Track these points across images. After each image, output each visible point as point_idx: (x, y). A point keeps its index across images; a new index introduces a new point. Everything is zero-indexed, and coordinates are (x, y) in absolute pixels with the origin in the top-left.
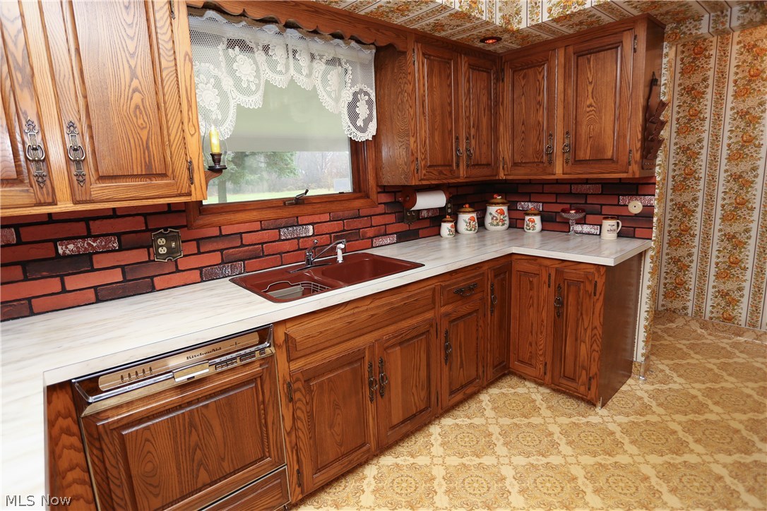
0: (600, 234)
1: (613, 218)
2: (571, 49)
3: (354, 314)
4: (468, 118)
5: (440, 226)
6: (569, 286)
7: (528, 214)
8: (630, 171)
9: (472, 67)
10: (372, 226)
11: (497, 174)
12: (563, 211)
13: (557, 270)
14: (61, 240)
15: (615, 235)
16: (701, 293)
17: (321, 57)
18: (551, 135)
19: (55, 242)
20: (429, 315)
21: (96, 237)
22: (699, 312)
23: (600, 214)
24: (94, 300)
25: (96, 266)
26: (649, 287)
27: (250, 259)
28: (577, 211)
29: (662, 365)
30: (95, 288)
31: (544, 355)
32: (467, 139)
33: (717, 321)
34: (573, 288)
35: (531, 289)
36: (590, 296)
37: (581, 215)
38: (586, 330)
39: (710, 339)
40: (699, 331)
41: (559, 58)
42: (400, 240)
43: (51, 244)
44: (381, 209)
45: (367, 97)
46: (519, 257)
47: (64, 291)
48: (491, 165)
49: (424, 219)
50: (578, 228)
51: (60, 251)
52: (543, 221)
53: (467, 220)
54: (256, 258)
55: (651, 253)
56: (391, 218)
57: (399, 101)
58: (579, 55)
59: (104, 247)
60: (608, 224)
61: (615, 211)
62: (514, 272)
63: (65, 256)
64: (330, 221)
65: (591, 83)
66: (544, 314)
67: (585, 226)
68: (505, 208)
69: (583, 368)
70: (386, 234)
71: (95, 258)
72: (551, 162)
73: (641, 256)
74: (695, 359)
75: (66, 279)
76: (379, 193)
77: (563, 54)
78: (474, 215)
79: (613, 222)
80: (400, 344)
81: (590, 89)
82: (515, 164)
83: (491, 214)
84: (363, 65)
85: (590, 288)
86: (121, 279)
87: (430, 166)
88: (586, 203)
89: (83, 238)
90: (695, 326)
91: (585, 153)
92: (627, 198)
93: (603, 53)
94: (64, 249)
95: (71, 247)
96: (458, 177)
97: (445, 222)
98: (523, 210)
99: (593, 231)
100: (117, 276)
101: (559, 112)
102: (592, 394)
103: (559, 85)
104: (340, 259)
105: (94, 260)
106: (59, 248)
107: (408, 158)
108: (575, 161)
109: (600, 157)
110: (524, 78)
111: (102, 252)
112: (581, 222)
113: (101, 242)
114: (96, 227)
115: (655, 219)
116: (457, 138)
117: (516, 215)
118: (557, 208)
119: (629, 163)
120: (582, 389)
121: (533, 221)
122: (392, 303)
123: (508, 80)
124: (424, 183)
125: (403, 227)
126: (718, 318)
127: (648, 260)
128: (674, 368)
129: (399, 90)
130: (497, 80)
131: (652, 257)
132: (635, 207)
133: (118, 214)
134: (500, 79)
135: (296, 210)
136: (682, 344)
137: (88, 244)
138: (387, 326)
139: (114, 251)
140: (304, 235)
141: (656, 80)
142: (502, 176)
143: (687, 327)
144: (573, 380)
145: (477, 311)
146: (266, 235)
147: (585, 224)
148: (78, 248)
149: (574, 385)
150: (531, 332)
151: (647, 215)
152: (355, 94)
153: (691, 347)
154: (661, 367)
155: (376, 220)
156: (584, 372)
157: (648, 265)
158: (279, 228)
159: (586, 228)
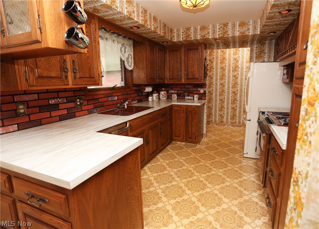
0: (193, 99)
1: (197, 94)
2: (186, 48)
3: (143, 119)
4: (158, 64)
5: (148, 98)
6: (189, 112)
7: (173, 94)
8: (202, 81)
9: (159, 49)
10: (131, 97)
11: (165, 82)
12: (184, 92)
13: (186, 108)
14: (51, 98)
15: (197, 99)
16: (215, 116)
17: (120, 43)
18: (181, 71)
19: (49, 99)
20: (156, 121)
21: (60, 98)
22: (215, 121)
23: (193, 93)
24: (59, 120)
25: (60, 108)
26: (206, 113)
27: (101, 107)
28: (187, 93)
29: (209, 134)
30: (59, 116)
31: (183, 133)
32: (158, 71)
33: (219, 123)
34: (190, 113)
35: (179, 114)
36: (195, 114)
37: (188, 94)
38: (194, 124)
39: (218, 128)
40: (216, 126)
41: (183, 50)
42: (138, 102)
43: (47, 100)
44: (134, 92)
45: (131, 56)
46: (175, 105)
47: (51, 117)
48: (164, 79)
49: (144, 95)
50: (187, 97)
51: (50, 103)
52: (177, 96)
53: (156, 96)
54: (102, 107)
55: (206, 103)
56: (136, 95)
57: (142, 58)
58: (188, 50)
59: (62, 102)
60: (196, 96)
61: (197, 92)
62: (173, 110)
63: (51, 104)
64: (121, 95)
65: (191, 58)
66: (183, 121)
67: (189, 97)
68: (166, 92)
69: (194, 134)
70: (134, 100)
71: (60, 105)
72: (181, 79)
73: (204, 104)
74: (216, 132)
75: (51, 112)
76: (133, 86)
77: (184, 49)
78: (158, 94)
79: (197, 95)
80: (151, 129)
81: (191, 59)
82: (170, 79)
83: (162, 94)
84: (130, 46)
85: (195, 112)
86: (67, 113)
87: (151, 79)
88: (189, 90)
89: (57, 98)
90: (215, 125)
91: (190, 76)
92: (200, 89)
93: (194, 50)
94: (52, 102)
95: (53, 101)
96: (156, 82)
97: (150, 96)
98: (171, 93)
99: (191, 98)
100: (65, 112)
101: (183, 65)
102: (196, 141)
103: (183, 57)
104: (126, 107)
105: (59, 106)
106: (50, 101)
107: (145, 76)
108: (188, 78)
109: (194, 78)
110: (173, 54)
111: (62, 103)
112: (188, 96)
113: (61, 100)
114: (61, 94)
115: (207, 94)
116: (156, 70)
117: (169, 94)
118: (182, 92)
119: (201, 79)
120: (194, 140)
121: (175, 96)
122: (149, 117)
123: (168, 54)
124: (149, 83)
125: (139, 98)
126: (220, 122)
127: (206, 105)
128: (212, 135)
129: (142, 55)
130: (164, 53)
131: (206, 104)
132: (202, 91)
133: (66, 90)
134: (165, 53)
135: (113, 91)
136: (213, 129)
137: (58, 100)
138: (142, 127)
139: (65, 103)
140: (114, 100)
141: (206, 59)
142: (166, 82)
143: (213, 126)
144: (191, 138)
145: (166, 121)
146: (105, 99)
147: (189, 96)
148: (55, 101)
149: (191, 140)
150: (179, 127)
151: (205, 93)
152: (129, 55)
153: (215, 130)
154: (209, 135)
155: (132, 95)
156: (194, 135)
157: (205, 107)
158: (108, 97)
159: (189, 98)
